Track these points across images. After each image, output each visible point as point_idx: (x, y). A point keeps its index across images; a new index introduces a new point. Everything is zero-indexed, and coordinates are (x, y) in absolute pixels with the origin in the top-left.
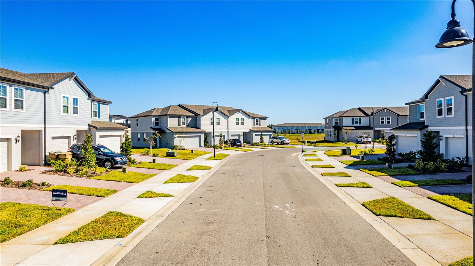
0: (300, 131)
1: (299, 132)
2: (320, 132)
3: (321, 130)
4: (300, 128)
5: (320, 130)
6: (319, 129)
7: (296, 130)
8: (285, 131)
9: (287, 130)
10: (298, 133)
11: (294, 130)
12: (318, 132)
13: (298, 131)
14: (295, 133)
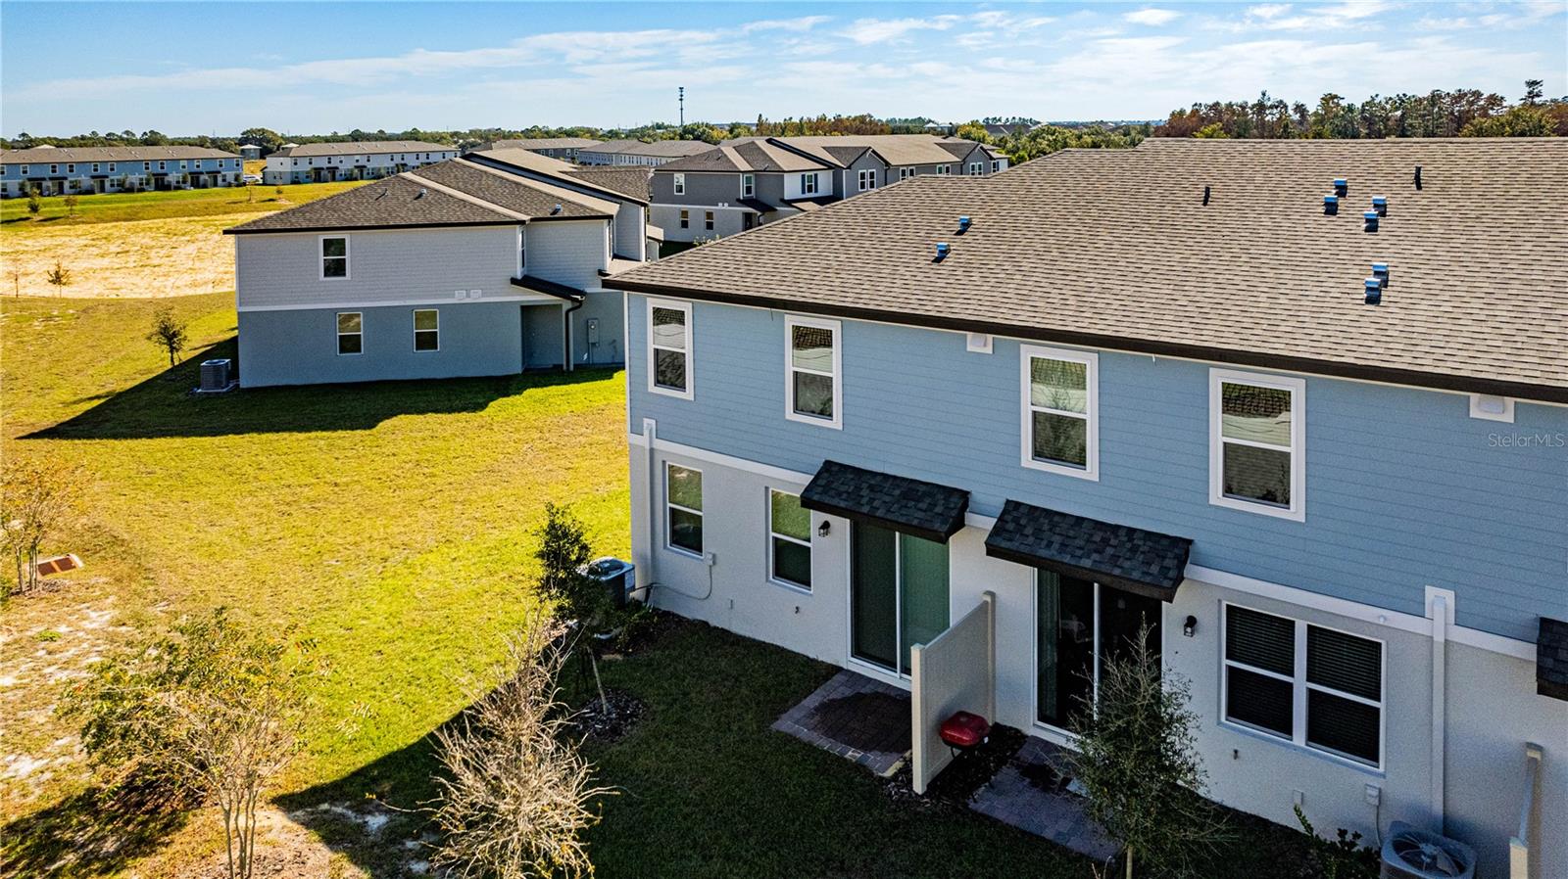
0: (112, 180)
1: (107, 184)
2: (201, 182)
3: (208, 173)
4: (112, 169)
5: (202, 173)
6: (200, 169)
7: (93, 177)
8: (37, 182)
9: (51, 179)
10: (102, 190)
11: (85, 181)
12: (196, 184)
13: (102, 183)
14: (90, 192)
